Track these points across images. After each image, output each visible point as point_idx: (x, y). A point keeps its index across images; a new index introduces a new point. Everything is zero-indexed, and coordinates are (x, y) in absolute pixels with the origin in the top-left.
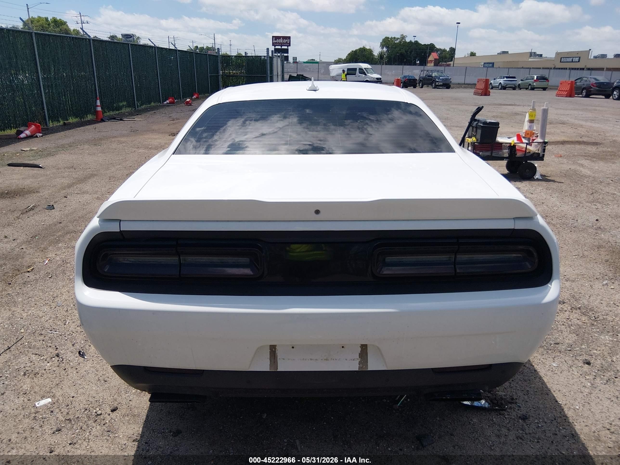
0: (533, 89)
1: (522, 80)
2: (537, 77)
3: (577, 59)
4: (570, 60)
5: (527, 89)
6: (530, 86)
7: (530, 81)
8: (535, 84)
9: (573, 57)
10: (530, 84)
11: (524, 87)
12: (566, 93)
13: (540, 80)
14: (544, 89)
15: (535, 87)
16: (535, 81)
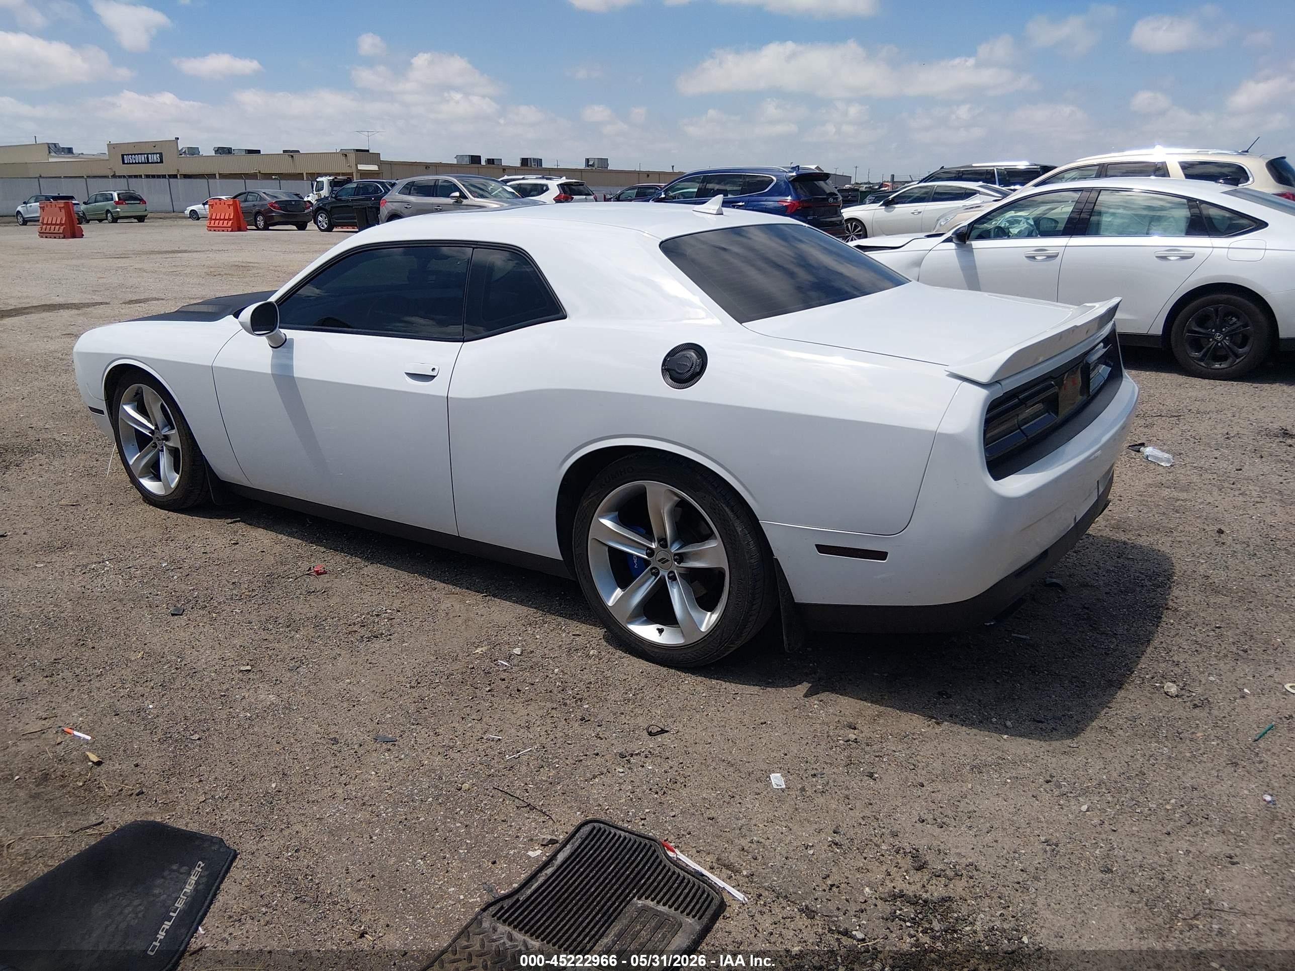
0: (115, 220)
1: (85, 203)
2: (118, 195)
3: (156, 158)
4: (143, 158)
5: (100, 221)
6: (109, 215)
7: (109, 205)
8: (118, 210)
9: (148, 154)
10: (108, 211)
11: (96, 217)
12: (230, 224)
13: (127, 202)
14: (141, 219)
15: (121, 215)
16: (117, 203)
